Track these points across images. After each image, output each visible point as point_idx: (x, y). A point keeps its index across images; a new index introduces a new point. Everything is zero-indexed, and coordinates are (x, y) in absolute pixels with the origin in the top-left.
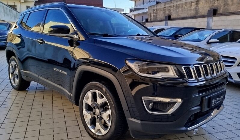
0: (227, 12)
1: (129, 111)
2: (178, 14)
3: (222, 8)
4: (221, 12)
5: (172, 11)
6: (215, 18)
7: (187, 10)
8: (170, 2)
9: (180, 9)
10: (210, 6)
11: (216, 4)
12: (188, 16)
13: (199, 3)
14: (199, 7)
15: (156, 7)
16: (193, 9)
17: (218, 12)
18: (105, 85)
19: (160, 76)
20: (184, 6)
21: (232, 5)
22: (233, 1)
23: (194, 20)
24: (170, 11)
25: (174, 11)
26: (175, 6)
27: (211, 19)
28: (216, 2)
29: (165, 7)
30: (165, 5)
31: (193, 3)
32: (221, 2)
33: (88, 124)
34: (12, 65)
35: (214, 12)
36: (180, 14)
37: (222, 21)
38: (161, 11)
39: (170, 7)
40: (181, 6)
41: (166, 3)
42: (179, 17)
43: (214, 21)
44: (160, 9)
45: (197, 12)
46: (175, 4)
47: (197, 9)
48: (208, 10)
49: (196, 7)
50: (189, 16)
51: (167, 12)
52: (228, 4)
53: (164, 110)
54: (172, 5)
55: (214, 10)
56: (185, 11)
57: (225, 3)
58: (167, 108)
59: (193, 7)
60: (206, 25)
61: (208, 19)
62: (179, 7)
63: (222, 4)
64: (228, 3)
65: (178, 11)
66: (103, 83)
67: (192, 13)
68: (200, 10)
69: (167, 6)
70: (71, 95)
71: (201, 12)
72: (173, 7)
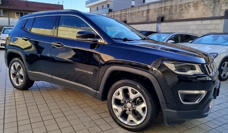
0: (172, 19)
1: (166, 103)
2: (132, 20)
3: (168, 16)
4: (167, 20)
5: (127, 17)
6: (163, 24)
7: (140, 17)
8: (125, 10)
9: (134, 16)
10: (158, 14)
11: (163, 13)
12: (140, 22)
13: (149, 12)
14: (150, 15)
15: (114, 13)
16: (145, 16)
17: (165, 20)
18: (138, 82)
19: (191, 73)
20: (137, 14)
21: (176, 14)
22: (176, 11)
23: (146, 25)
24: (126, 17)
25: (128, 17)
26: (130, 13)
27: (160, 25)
28: (163, 12)
29: (121, 14)
30: (121, 12)
31: (144, 12)
32: (167, 12)
33: (118, 116)
34: (14, 66)
35: (162, 20)
36: (134, 20)
37: (168, 26)
38: (118, 17)
39: (126, 14)
40: (134, 13)
41: (122, 11)
42: (133, 22)
43: (162, 26)
44: (117, 15)
45: (148, 19)
46: (130, 12)
47: (148, 17)
48: (157, 18)
49: (147, 15)
50: (142, 22)
51: (123, 18)
52: (172, 14)
53: (193, 101)
54: (127, 12)
55: (162, 18)
56: (138, 17)
57: (170, 12)
58: (195, 98)
59: (145, 15)
60: (156, 29)
61: (157, 24)
62: (133, 14)
63: (168, 14)
64: (172, 12)
65: (132, 18)
66: (136, 80)
67: (144, 19)
68: (151, 18)
69: (123, 13)
70: (98, 92)
71: (151, 19)
72: (128, 14)
